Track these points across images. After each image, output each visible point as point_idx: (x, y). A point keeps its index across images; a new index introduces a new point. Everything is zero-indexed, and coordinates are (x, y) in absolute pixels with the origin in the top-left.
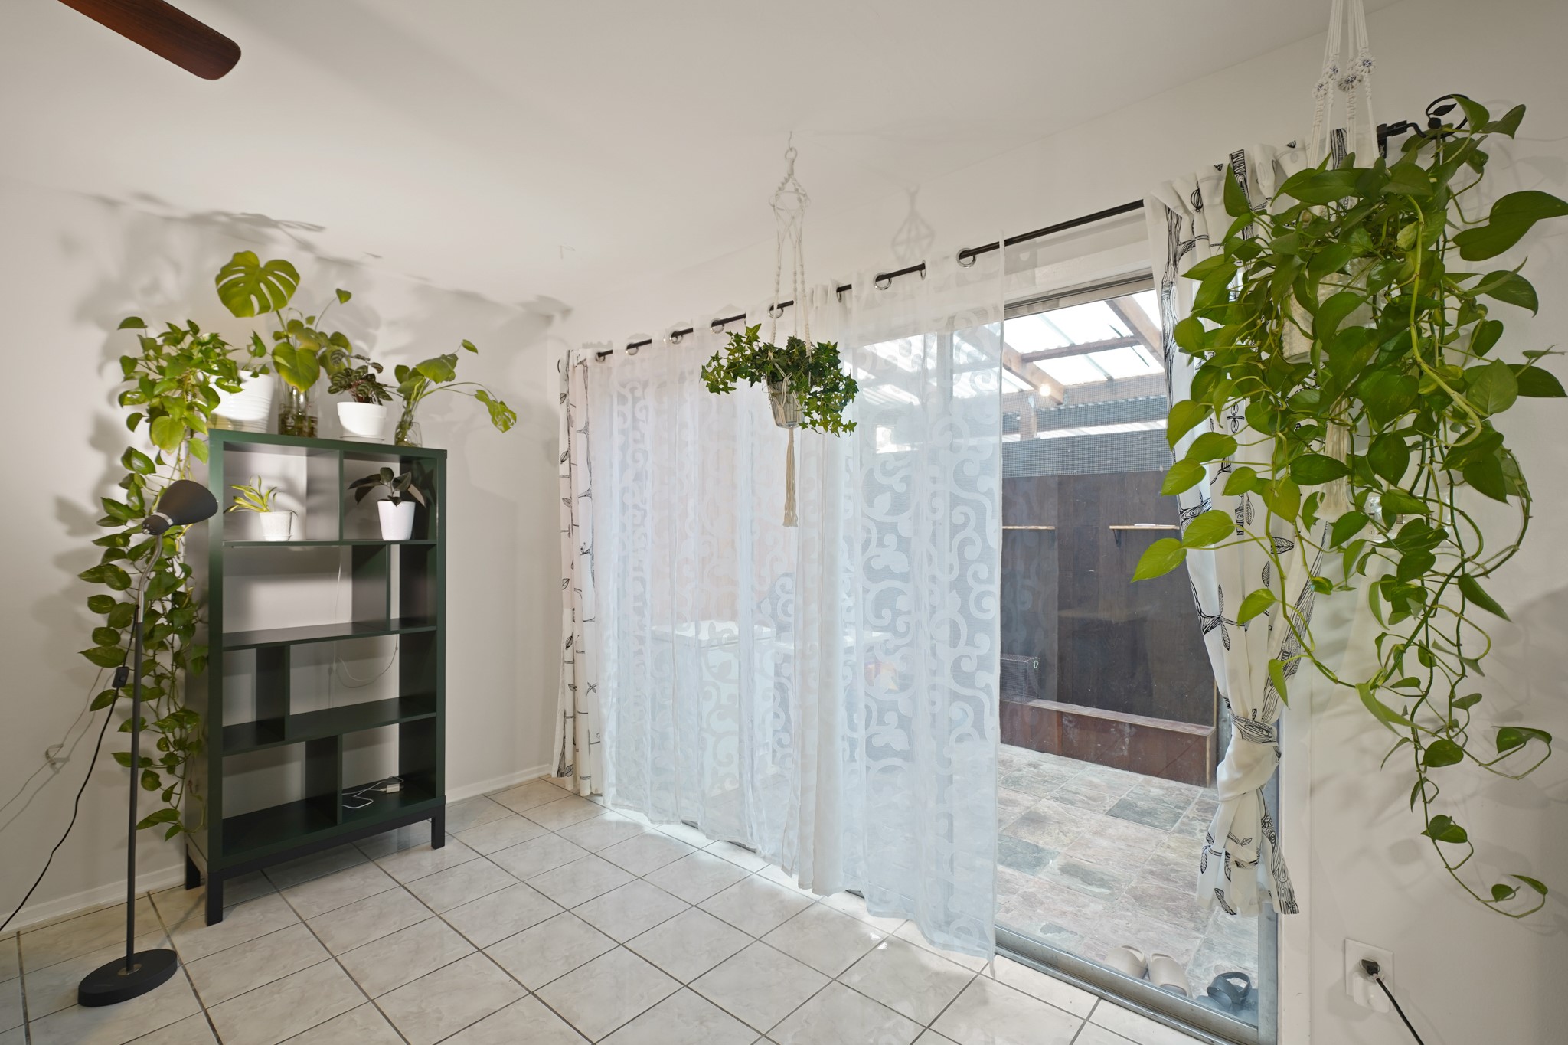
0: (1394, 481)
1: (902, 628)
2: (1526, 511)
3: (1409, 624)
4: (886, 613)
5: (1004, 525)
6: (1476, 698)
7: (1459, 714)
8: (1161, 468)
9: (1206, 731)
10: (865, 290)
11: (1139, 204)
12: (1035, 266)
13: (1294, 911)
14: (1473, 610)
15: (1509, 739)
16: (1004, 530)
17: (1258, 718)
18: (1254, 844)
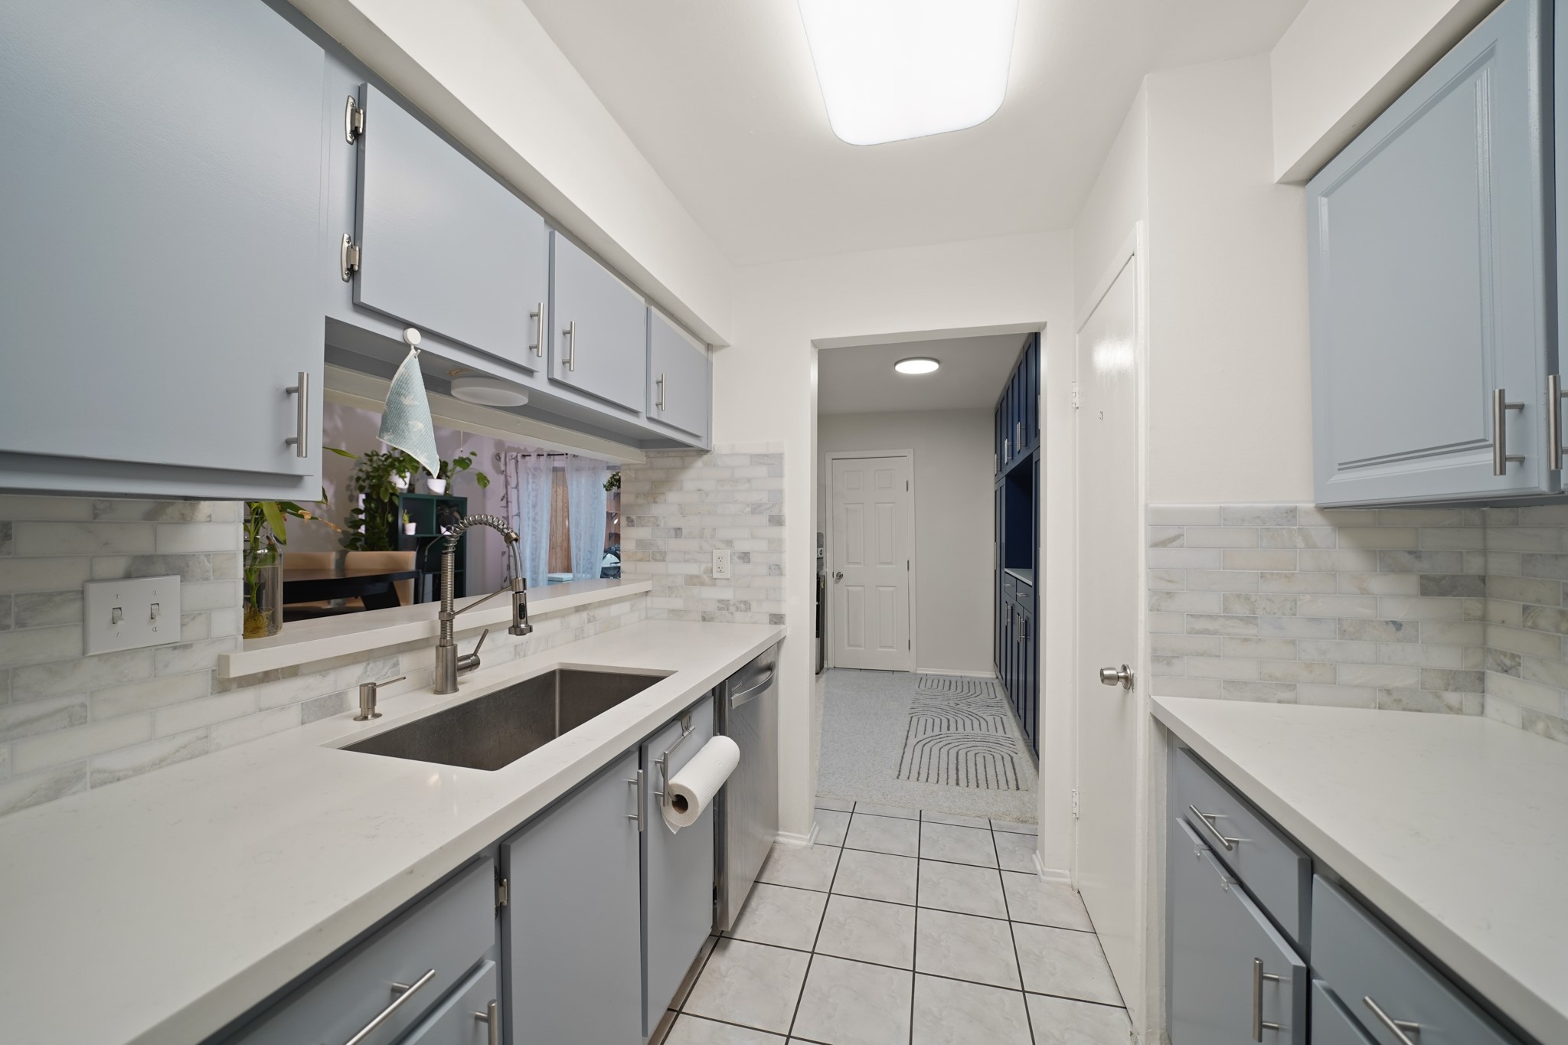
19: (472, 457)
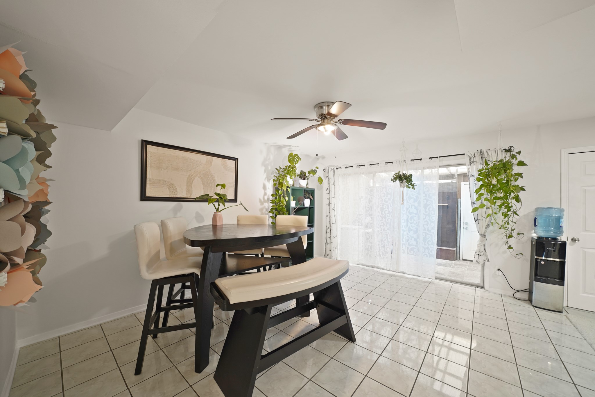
0: (507, 200)
1: (415, 223)
2: (521, 204)
3: (506, 219)
4: (412, 220)
5: (439, 203)
6: (515, 229)
7: (512, 232)
8: (444, 191)
9: (455, 249)
10: (409, 161)
11: (464, 154)
12: (443, 161)
13: (489, 262)
14: (515, 215)
15: (519, 234)
16: (438, 205)
17: (484, 234)
18: (483, 252)
19: (317, 169)
